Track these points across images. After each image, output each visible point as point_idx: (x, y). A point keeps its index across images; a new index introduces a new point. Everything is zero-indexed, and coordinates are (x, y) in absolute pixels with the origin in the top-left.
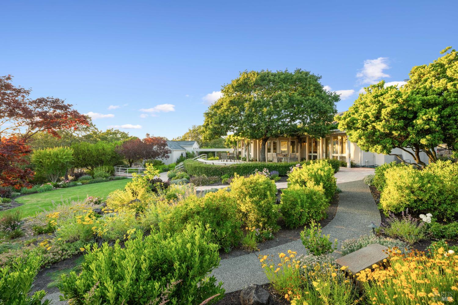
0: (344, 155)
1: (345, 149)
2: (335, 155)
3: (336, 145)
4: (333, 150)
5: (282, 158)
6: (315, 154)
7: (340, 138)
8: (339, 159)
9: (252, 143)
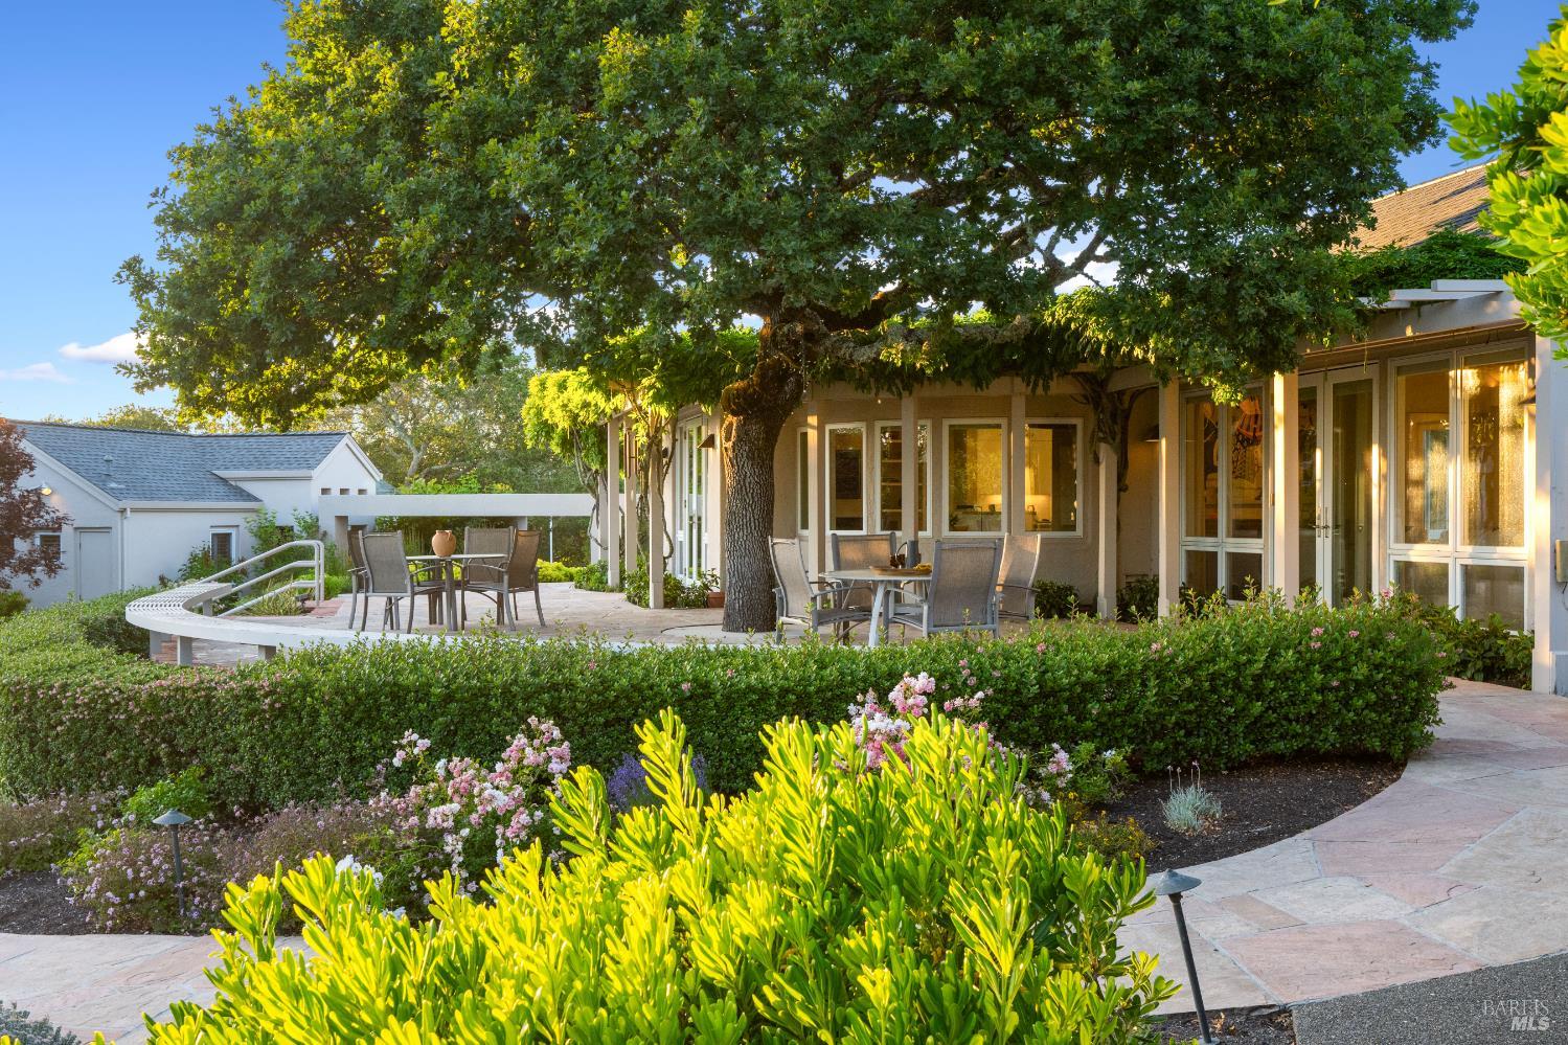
0: (1500, 555)
1: (1518, 501)
2: (1420, 554)
3: (1436, 456)
4: (1407, 502)
5: (871, 587)
6: (1250, 546)
7: (1468, 380)
8: (1455, 598)
9: (710, 442)
